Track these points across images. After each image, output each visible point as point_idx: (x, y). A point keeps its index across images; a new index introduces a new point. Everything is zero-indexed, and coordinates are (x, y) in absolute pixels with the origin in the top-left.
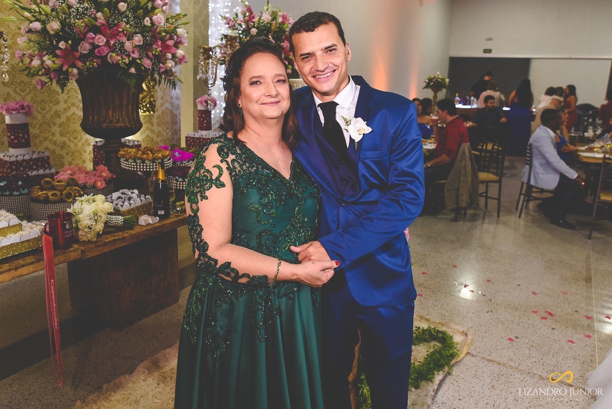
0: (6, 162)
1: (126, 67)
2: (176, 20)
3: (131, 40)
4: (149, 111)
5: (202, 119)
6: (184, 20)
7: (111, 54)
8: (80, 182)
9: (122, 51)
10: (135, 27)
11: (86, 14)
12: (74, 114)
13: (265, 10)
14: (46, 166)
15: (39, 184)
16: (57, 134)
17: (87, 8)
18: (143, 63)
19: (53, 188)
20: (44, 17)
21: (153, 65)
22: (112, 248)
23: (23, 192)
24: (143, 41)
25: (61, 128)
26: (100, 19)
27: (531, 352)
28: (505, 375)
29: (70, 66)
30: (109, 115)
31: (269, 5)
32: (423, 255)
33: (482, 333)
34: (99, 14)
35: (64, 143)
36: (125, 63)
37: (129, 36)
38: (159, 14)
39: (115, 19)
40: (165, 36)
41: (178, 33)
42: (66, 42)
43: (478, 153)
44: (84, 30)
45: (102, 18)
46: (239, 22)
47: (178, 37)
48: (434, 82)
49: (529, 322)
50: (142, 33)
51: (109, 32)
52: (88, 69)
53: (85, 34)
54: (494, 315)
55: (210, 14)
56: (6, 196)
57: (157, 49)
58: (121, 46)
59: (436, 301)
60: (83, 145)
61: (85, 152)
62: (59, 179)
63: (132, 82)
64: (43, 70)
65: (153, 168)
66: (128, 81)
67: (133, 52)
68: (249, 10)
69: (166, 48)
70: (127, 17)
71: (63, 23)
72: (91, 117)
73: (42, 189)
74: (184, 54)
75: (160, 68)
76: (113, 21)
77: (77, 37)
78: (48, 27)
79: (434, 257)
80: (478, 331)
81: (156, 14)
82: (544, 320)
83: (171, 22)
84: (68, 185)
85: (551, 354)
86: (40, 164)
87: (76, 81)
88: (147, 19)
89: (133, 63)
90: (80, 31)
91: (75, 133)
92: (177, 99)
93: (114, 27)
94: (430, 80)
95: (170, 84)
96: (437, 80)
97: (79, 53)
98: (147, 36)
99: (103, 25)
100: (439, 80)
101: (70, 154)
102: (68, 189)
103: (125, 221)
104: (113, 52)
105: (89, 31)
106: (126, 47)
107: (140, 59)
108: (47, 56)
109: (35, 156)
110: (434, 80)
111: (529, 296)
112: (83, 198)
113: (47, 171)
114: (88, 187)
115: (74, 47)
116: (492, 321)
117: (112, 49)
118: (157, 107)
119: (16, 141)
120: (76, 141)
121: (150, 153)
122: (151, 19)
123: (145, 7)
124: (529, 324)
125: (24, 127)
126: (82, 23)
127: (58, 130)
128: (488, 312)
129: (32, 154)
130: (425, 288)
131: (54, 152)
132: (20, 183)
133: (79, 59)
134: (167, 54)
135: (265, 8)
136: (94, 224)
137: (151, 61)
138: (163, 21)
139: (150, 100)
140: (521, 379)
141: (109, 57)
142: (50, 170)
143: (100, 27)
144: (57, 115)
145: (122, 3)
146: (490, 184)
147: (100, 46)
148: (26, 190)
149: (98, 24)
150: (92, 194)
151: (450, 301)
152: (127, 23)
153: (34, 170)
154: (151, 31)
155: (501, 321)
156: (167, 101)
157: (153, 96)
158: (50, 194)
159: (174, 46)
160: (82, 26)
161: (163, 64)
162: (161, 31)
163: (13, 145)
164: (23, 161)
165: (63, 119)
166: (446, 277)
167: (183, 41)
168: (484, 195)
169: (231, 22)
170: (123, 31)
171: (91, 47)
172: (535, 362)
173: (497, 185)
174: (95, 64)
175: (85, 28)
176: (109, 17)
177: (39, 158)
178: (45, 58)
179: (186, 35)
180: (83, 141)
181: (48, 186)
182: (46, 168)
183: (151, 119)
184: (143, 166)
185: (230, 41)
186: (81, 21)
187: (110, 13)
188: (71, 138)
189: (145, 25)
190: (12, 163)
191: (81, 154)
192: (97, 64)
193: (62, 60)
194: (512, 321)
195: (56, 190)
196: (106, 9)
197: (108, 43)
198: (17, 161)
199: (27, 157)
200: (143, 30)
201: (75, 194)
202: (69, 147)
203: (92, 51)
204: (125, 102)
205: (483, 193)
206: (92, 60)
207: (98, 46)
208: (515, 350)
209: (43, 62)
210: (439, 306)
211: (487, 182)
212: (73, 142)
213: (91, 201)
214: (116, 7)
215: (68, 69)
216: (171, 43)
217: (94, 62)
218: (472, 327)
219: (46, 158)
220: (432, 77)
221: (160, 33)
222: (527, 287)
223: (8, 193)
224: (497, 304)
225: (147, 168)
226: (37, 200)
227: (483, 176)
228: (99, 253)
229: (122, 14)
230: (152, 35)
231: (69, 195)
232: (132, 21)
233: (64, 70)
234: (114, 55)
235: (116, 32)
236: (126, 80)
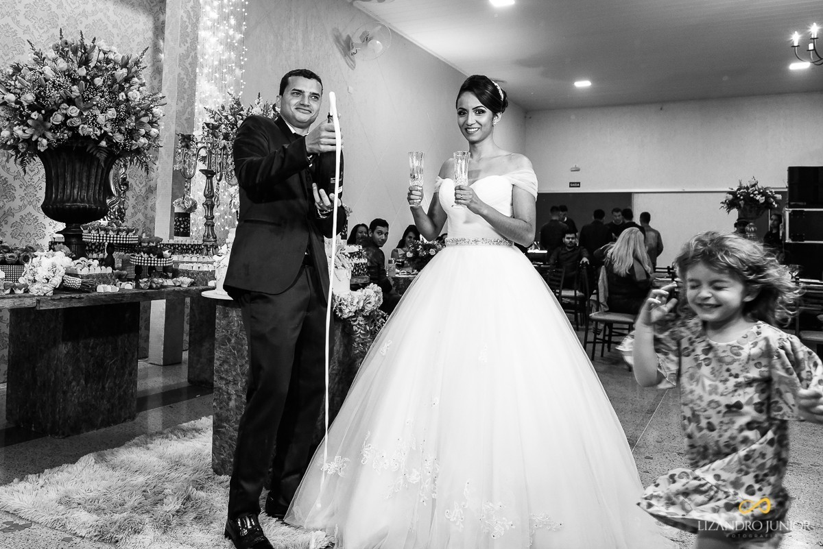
1: (97, 140)
2: (153, 101)
3: (104, 113)
5: (178, 224)
6: (163, 101)
7: (82, 125)
9: (95, 123)
10: (109, 102)
11: (62, 87)
12: (30, 213)
13: (256, 103)
16: (8, 234)
18: (115, 137)
20: (18, 91)
21: (125, 140)
22: (68, 305)
24: (117, 115)
25: (13, 229)
26: (75, 91)
29: (40, 136)
30: (74, 192)
34: (75, 87)
36: (96, 134)
37: (102, 110)
38: (135, 92)
39: (91, 92)
40: (140, 112)
41: (154, 112)
42: (39, 112)
44: (58, 101)
45: (78, 91)
47: (153, 116)
50: (116, 108)
51: (82, 104)
52: (58, 140)
53: (59, 105)
57: (131, 123)
58: (94, 119)
63: (102, 157)
64: (12, 141)
65: (117, 240)
66: (98, 155)
67: (105, 126)
69: (140, 124)
70: (102, 91)
71: (38, 97)
72: (54, 195)
74: (159, 133)
75: (132, 145)
76: (88, 95)
77: (51, 107)
78: (22, 99)
88: (123, 94)
89: (104, 136)
90: (54, 102)
91: (28, 236)
93: (88, 101)
95: (142, 167)
97: (51, 124)
98: (122, 112)
99: (77, 97)
104: (85, 124)
105: (63, 102)
106: (98, 120)
107: (112, 133)
108: (18, 126)
115: (47, 117)
117: (85, 121)
121: (115, 225)
122: (126, 95)
127: (10, 230)
133: (50, 130)
134: (140, 130)
136: (51, 275)
137: (124, 135)
138: (139, 98)
139: (120, 207)
141: (80, 129)
143: (75, 99)
144: (10, 213)
145: (98, 79)
147: (73, 117)
149: (73, 97)
152: (101, 97)
154: (125, 106)
156: (140, 211)
159: (148, 123)
160: (57, 97)
161: (136, 141)
162: (135, 106)
165: (17, 218)
170: (98, 104)
171: (63, 119)
174: (66, 135)
175: (59, 99)
176: (85, 91)
178: (16, 128)
184: (107, 237)
187: (86, 88)
189: (120, 101)
192: (68, 136)
193: (33, 129)
195: (13, 253)
196: (82, 81)
197: (81, 114)
200: (118, 105)
203: (64, 123)
204: (93, 181)
206: (63, 132)
207: (71, 117)
209: (13, 132)
214: (92, 82)
215: (37, 139)
216: (145, 120)
217: (65, 133)
221: (134, 108)
225: (113, 240)
229: (97, 89)
230: (127, 110)
231: (26, 259)
232: (107, 95)
233: (33, 140)
234: (86, 126)
235: (89, 106)
236: (96, 154)
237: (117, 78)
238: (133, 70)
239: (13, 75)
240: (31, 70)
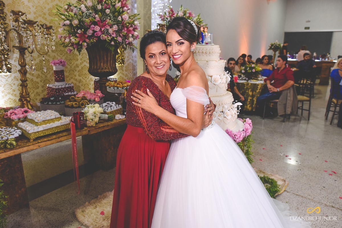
0: (54, 88)
1: (109, 42)
2: (134, 17)
3: (112, 28)
4: (121, 64)
6: (138, 17)
7: (102, 35)
8: (88, 98)
9: (108, 33)
10: (114, 21)
11: (90, 16)
12: (85, 65)
13: (180, 10)
14: (72, 91)
15: (69, 99)
16: (77, 75)
17: (91, 13)
18: (118, 39)
19: (75, 101)
20: (71, 18)
21: (122, 40)
22: (103, 130)
23: (61, 103)
24: (118, 28)
25: (79, 73)
26: (97, 18)
27: (321, 192)
28: (305, 203)
29: (83, 42)
30: (101, 65)
31: (182, 7)
32: (264, 139)
33: (294, 180)
34: (97, 16)
35: (80, 80)
36: (109, 39)
37: (111, 26)
38: (125, 15)
39: (104, 17)
40: (128, 25)
41: (135, 24)
42: (81, 30)
43: (298, 85)
44: (89, 24)
45: (98, 17)
46: (166, 17)
47: (135, 25)
48: (274, 46)
49: (321, 176)
50: (117, 24)
51: (101, 24)
52: (91, 43)
53: (90, 26)
54: (301, 172)
55: (152, 13)
56: (54, 104)
57: (125, 32)
58: (107, 31)
59: (269, 163)
60: (89, 81)
61: (90, 84)
62: (78, 97)
63: (112, 49)
64: (71, 44)
65: (122, 91)
66: (111, 49)
67: (113, 34)
68: (172, 10)
69: (129, 31)
70: (110, 16)
71: (80, 21)
72: (93, 67)
73: (70, 101)
74: (138, 34)
75: (126, 42)
76: (103, 19)
77: (86, 27)
78: (73, 23)
79: (270, 141)
80: (292, 179)
81: (124, 15)
82: (330, 176)
83: (132, 18)
84: (82, 99)
85: (333, 193)
86: (69, 90)
87: (86, 49)
88: (120, 17)
89: (112, 39)
90: (88, 24)
91: (86, 75)
92: (135, 57)
93: (103, 22)
94: (272, 45)
95: (131, 50)
96: (276, 45)
97: (87, 35)
98: (120, 26)
99: (98, 21)
100: (277, 45)
101: (83, 85)
102: (82, 101)
103: (109, 117)
104: (103, 34)
105: (92, 24)
107: (116, 37)
108: (72, 37)
109: (67, 86)
110: (274, 45)
111: (323, 162)
112: (89, 106)
113: (73, 93)
114: (92, 100)
115: (85, 32)
116: (300, 175)
117: (103, 33)
118: (125, 62)
119: (58, 79)
120: (86, 79)
121: (121, 84)
122: (122, 17)
123: (118, 11)
124: (321, 177)
125: (62, 72)
126: (88, 20)
127: (78, 74)
128: (298, 170)
129: (66, 85)
130: (264, 156)
131: (76, 84)
132: (60, 98)
133: (87, 38)
134: (129, 34)
135: (180, 9)
136: (94, 118)
137: (122, 38)
138: (127, 18)
139: (122, 58)
140: (315, 205)
141: (101, 37)
142: (74, 92)
143: (97, 22)
144: (77, 66)
145: (108, 10)
146: (304, 102)
147: (97, 31)
148: (63, 102)
150: (93, 104)
151: (277, 164)
152: (110, 20)
153: (66, 93)
154: (121, 23)
155: (305, 175)
156: (130, 58)
157: (123, 56)
158: (74, 103)
159: (133, 30)
160: (89, 22)
161: (128, 39)
162: (126, 23)
163: (57, 81)
164: (62, 88)
165: (80, 68)
166: (276, 151)
167: (137, 28)
168: (301, 108)
169: (162, 17)
170: (108, 24)
171: (93, 32)
172: (323, 197)
173: (308, 102)
175: (90, 23)
176: (101, 17)
177: (69, 87)
178: (71, 38)
179: (139, 25)
180: (89, 79)
181: (73, 100)
182: (72, 92)
183: (122, 68)
184: (118, 90)
185: (161, 27)
186: (88, 19)
187: (102, 15)
188: (84, 78)
189: (119, 21)
190: (56, 89)
191: (89, 85)
192: (96, 40)
193: (79, 38)
194: (312, 175)
195: (77, 102)
196: (100, 13)
197: (101, 29)
198: (59, 88)
199: (63, 86)
200: (118, 23)
201: (85, 103)
202: (83, 82)
203: (93, 34)
204: (109, 59)
205: (300, 107)
206: (93, 38)
207: (96, 32)
208: (312, 190)
209: (70, 40)
210: (271, 166)
211: (302, 101)
212: (84, 79)
213: (93, 107)
214: (105, 12)
215: (82, 43)
216: (131, 29)
217: (94, 39)
218: (288, 178)
219: (72, 87)
220: (273, 43)
221: (126, 24)
222: (322, 158)
223: (55, 103)
224: (304, 166)
225: (119, 92)
226: (68, 106)
227: (300, 97)
228: (96, 132)
229: (107, 15)
230: (122, 25)
231: (82, 104)
232: (112, 18)
233: (80, 44)
234: (104, 35)
235: (105, 24)
236: (110, 48)
237: (116, 8)
238: (124, 3)
239: (68, 8)
240: (76, 7)
